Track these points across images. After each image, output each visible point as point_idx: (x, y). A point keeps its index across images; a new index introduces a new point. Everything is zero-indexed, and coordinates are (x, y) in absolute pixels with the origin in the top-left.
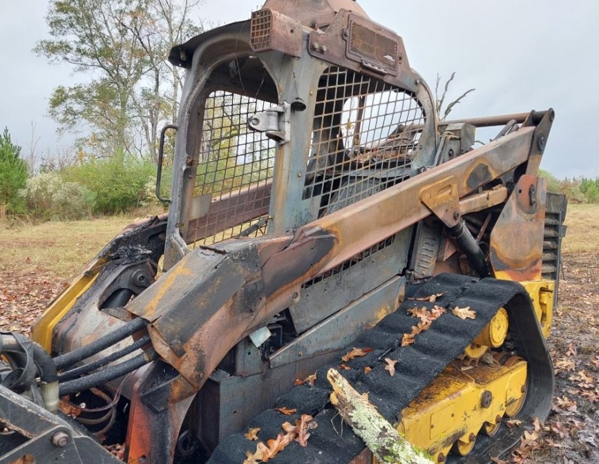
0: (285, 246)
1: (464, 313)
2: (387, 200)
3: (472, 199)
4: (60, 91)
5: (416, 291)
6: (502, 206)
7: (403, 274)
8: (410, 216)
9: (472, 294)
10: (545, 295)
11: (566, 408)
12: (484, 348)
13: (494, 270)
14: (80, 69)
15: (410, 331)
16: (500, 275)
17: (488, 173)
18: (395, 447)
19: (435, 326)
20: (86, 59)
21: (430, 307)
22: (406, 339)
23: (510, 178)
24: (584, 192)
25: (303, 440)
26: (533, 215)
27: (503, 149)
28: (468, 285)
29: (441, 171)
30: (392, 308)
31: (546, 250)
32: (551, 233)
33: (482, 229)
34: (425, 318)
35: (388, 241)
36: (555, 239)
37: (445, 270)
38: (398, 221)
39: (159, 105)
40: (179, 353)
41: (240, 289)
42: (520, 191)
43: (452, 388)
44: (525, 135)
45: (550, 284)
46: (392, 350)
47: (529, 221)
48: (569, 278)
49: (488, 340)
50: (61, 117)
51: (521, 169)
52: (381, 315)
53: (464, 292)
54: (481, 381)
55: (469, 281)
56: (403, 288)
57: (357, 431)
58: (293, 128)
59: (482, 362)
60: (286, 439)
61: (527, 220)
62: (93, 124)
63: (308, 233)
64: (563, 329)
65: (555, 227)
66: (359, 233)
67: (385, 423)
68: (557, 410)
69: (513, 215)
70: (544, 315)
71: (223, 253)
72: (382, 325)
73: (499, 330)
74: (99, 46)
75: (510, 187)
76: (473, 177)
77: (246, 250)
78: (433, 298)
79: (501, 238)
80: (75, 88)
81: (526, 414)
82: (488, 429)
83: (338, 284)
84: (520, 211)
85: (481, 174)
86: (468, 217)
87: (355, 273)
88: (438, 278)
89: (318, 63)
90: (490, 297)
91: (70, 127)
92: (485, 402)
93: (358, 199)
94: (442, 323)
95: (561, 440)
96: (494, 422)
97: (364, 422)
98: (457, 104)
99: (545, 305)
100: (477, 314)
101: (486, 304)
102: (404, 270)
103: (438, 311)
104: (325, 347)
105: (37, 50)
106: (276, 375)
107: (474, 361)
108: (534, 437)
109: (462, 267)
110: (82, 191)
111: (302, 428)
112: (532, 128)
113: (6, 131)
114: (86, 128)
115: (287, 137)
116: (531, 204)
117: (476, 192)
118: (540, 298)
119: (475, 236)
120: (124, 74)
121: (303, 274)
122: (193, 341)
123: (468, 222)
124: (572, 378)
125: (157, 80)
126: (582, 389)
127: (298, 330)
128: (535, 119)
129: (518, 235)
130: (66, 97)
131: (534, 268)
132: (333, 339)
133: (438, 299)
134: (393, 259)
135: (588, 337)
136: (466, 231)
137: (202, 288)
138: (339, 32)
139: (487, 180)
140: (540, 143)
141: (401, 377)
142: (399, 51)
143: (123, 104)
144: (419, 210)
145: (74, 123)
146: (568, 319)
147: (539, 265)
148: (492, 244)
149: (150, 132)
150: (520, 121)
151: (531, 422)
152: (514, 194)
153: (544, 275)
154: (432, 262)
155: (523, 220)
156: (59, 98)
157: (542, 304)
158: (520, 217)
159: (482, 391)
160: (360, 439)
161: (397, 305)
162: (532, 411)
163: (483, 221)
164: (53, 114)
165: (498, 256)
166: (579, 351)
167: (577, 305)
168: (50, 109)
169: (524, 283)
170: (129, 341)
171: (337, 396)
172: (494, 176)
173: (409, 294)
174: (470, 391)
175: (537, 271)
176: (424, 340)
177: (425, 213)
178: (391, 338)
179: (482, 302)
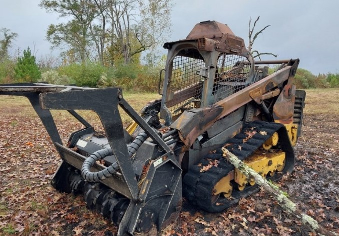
0: (209, 110)
1: (263, 133)
2: (238, 96)
3: (267, 94)
4: (52, 27)
5: (246, 126)
6: (277, 96)
7: (242, 120)
8: (246, 101)
9: (266, 127)
10: (293, 130)
11: (300, 170)
12: (270, 146)
13: (274, 119)
14: (63, 16)
15: (245, 139)
16: (276, 121)
17: (273, 85)
18: (244, 166)
19: (254, 137)
20: (65, 10)
21: (252, 131)
22: (244, 141)
23: (281, 86)
24: (329, 82)
25: (216, 165)
26: (290, 99)
27: (279, 76)
28: (264, 124)
29: (256, 85)
30: (238, 132)
31: (295, 112)
32: (298, 106)
33: (270, 105)
34: (250, 135)
35: (237, 109)
36: (301, 109)
37: (256, 119)
38: (242, 102)
39: (105, 36)
40: (185, 139)
41: (198, 123)
42: (285, 91)
43: (259, 158)
44: (287, 70)
45: (296, 126)
46: (240, 144)
47: (288, 102)
48: (312, 126)
49: (271, 143)
50: (52, 40)
51: (286, 82)
52: (235, 134)
53: (263, 127)
54: (268, 157)
55: (265, 123)
56: (242, 125)
57: (232, 163)
58: (210, 74)
59: (269, 151)
60: (211, 166)
62: (70, 44)
63: (215, 107)
64: (304, 146)
65: (301, 104)
66: (230, 106)
67: (240, 161)
68: (296, 170)
69: (282, 99)
70: (293, 137)
71: (195, 112)
72: (235, 137)
73: (275, 140)
74: (72, 3)
76: (268, 86)
77: (200, 112)
78: (252, 129)
79: (277, 108)
80: (59, 26)
81: (284, 171)
82: (271, 174)
83: (221, 123)
84: (285, 98)
85: (270, 85)
86: (265, 101)
87: (226, 120)
88: (254, 122)
89: (217, 52)
90: (272, 128)
91: (57, 46)
92: (270, 164)
93: (228, 95)
94: (256, 136)
95: (296, 178)
96: (272, 172)
97: (234, 160)
98: (260, 33)
99: (294, 133)
100: (268, 134)
101: (270, 130)
102: (242, 119)
103: (254, 133)
104: (217, 143)
105: (41, 5)
106: (203, 150)
107: (266, 151)
108: (286, 177)
109: (263, 119)
110: (68, 80)
111: (215, 163)
112: (290, 67)
113: (29, 49)
114: (66, 47)
115: (208, 77)
116: (289, 95)
117: (269, 91)
118: (292, 131)
119: (268, 107)
120: (85, 17)
121: (214, 119)
122: (188, 136)
123: (265, 102)
124: (304, 162)
125: (104, 22)
126: (307, 165)
127: (209, 137)
128: (292, 63)
130: (55, 30)
131: (290, 119)
132: (219, 141)
133: (254, 129)
134: (239, 115)
135: (314, 149)
136: (265, 106)
137: (190, 122)
138: (224, 41)
139: (273, 87)
140: (293, 72)
141: (243, 151)
142: (243, 44)
143: (84, 34)
144: (249, 99)
145: (59, 43)
146: (308, 143)
147: (292, 118)
148: (274, 110)
149: (100, 49)
150: (286, 62)
151: (286, 173)
152: (282, 92)
153: (294, 123)
154: (252, 116)
155: (286, 101)
156: (52, 30)
157: (292, 133)
159: (269, 160)
160: (233, 165)
161: (240, 131)
162: (287, 170)
163: (271, 102)
164: (49, 39)
165: (276, 114)
166: (309, 153)
167: (313, 137)
168: (47, 36)
169: (285, 125)
170: (170, 137)
171: (226, 154)
172: (275, 86)
173: (244, 128)
174: (265, 160)
175: (291, 121)
176: (250, 141)
177: (251, 100)
178: (239, 141)
179: (269, 130)
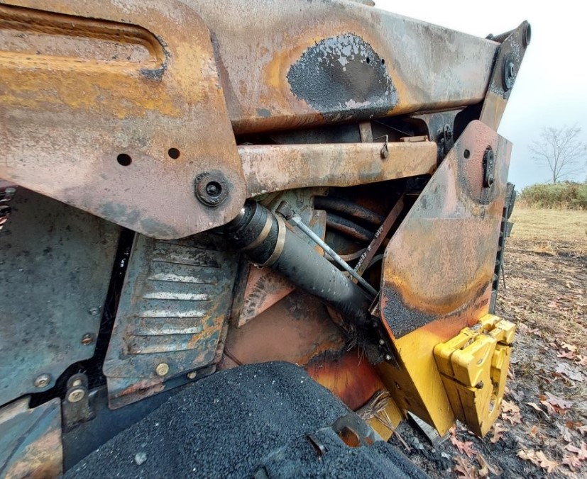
10: (498, 352)
13: (393, 338)
23: (447, 125)
26: (487, 207)
42: (467, 154)
47: (479, 218)
61: (475, 216)
69: (447, 203)
75: (445, 142)
79: (416, 256)
84: (464, 196)
99: (499, 370)
116: (486, 183)
129: (455, 245)
131: (479, 301)
140: (507, 73)
148: (387, 276)
155: (469, 215)
158: (462, 208)
165: (406, 300)
172: (403, 99)
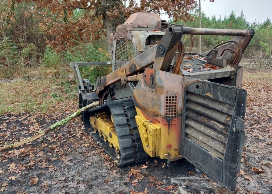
3: (132, 76)
8: (117, 78)
16: (137, 109)
26: (153, 90)
27: (142, 56)
42: (145, 76)
43: (108, 124)
61: (150, 91)
66: (110, 79)
69: (142, 86)
79: (137, 94)
84: (146, 85)
85: (133, 67)
116: (151, 83)
121: (104, 85)
129: (144, 96)
138: (117, 32)
139: (136, 70)
148: (134, 95)
152: (142, 77)
155: (147, 90)
165: (136, 100)
172: (138, 68)
174: (108, 128)
175: (158, 121)
